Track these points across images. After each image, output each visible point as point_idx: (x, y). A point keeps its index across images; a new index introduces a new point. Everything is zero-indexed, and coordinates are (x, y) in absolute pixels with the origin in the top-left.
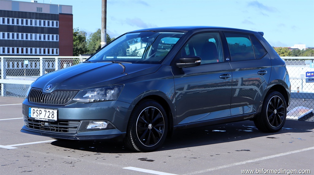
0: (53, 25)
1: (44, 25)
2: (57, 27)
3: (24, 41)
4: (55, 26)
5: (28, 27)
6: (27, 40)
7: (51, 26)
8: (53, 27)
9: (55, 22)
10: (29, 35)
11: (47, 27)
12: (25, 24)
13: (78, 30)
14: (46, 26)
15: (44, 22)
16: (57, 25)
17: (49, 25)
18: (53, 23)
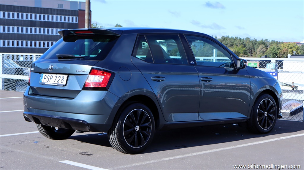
0: (73, 20)
1: (65, 20)
2: (76, 22)
3: (45, 35)
4: (75, 22)
5: (50, 22)
6: (48, 34)
7: (71, 21)
8: (73, 22)
9: (75, 17)
10: (50, 29)
11: (68, 23)
12: (46, 20)
13: (97, 25)
14: (67, 21)
15: (65, 18)
16: (76, 21)
17: (69, 20)
18: (73, 19)
